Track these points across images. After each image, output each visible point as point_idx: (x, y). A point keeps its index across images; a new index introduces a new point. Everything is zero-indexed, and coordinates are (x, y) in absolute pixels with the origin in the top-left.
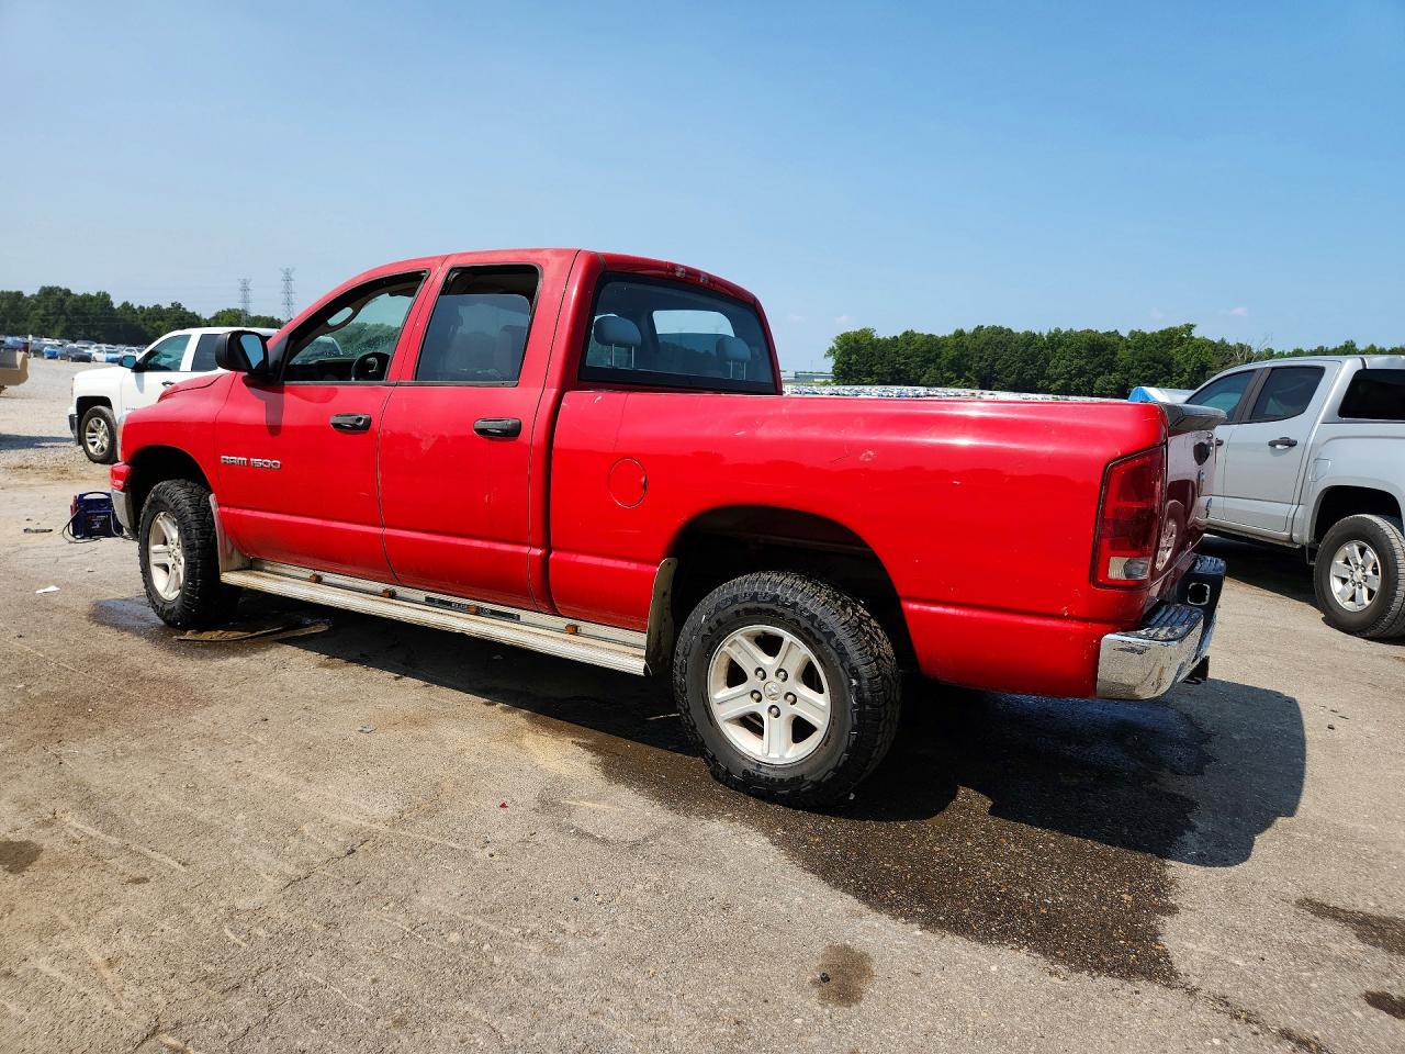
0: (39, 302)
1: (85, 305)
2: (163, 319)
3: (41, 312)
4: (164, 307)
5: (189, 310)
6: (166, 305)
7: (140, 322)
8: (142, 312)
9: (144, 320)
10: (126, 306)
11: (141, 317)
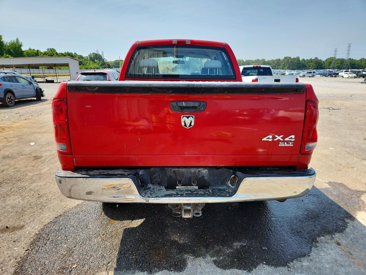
0: (283, 61)
1: (293, 60)
2: (312, 62)
3: (283, 63)
4: (313, 59)
5: (319, 59)
6: (313, 58)
7: (306, 63)
8: (307, 61)
9: (307, 63)
10: (303, 60)
11: (306, 62)
